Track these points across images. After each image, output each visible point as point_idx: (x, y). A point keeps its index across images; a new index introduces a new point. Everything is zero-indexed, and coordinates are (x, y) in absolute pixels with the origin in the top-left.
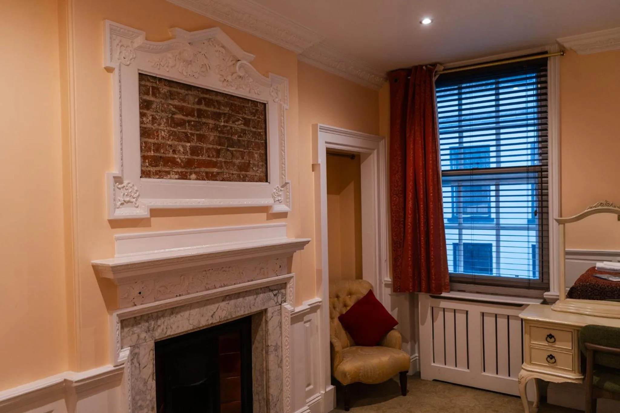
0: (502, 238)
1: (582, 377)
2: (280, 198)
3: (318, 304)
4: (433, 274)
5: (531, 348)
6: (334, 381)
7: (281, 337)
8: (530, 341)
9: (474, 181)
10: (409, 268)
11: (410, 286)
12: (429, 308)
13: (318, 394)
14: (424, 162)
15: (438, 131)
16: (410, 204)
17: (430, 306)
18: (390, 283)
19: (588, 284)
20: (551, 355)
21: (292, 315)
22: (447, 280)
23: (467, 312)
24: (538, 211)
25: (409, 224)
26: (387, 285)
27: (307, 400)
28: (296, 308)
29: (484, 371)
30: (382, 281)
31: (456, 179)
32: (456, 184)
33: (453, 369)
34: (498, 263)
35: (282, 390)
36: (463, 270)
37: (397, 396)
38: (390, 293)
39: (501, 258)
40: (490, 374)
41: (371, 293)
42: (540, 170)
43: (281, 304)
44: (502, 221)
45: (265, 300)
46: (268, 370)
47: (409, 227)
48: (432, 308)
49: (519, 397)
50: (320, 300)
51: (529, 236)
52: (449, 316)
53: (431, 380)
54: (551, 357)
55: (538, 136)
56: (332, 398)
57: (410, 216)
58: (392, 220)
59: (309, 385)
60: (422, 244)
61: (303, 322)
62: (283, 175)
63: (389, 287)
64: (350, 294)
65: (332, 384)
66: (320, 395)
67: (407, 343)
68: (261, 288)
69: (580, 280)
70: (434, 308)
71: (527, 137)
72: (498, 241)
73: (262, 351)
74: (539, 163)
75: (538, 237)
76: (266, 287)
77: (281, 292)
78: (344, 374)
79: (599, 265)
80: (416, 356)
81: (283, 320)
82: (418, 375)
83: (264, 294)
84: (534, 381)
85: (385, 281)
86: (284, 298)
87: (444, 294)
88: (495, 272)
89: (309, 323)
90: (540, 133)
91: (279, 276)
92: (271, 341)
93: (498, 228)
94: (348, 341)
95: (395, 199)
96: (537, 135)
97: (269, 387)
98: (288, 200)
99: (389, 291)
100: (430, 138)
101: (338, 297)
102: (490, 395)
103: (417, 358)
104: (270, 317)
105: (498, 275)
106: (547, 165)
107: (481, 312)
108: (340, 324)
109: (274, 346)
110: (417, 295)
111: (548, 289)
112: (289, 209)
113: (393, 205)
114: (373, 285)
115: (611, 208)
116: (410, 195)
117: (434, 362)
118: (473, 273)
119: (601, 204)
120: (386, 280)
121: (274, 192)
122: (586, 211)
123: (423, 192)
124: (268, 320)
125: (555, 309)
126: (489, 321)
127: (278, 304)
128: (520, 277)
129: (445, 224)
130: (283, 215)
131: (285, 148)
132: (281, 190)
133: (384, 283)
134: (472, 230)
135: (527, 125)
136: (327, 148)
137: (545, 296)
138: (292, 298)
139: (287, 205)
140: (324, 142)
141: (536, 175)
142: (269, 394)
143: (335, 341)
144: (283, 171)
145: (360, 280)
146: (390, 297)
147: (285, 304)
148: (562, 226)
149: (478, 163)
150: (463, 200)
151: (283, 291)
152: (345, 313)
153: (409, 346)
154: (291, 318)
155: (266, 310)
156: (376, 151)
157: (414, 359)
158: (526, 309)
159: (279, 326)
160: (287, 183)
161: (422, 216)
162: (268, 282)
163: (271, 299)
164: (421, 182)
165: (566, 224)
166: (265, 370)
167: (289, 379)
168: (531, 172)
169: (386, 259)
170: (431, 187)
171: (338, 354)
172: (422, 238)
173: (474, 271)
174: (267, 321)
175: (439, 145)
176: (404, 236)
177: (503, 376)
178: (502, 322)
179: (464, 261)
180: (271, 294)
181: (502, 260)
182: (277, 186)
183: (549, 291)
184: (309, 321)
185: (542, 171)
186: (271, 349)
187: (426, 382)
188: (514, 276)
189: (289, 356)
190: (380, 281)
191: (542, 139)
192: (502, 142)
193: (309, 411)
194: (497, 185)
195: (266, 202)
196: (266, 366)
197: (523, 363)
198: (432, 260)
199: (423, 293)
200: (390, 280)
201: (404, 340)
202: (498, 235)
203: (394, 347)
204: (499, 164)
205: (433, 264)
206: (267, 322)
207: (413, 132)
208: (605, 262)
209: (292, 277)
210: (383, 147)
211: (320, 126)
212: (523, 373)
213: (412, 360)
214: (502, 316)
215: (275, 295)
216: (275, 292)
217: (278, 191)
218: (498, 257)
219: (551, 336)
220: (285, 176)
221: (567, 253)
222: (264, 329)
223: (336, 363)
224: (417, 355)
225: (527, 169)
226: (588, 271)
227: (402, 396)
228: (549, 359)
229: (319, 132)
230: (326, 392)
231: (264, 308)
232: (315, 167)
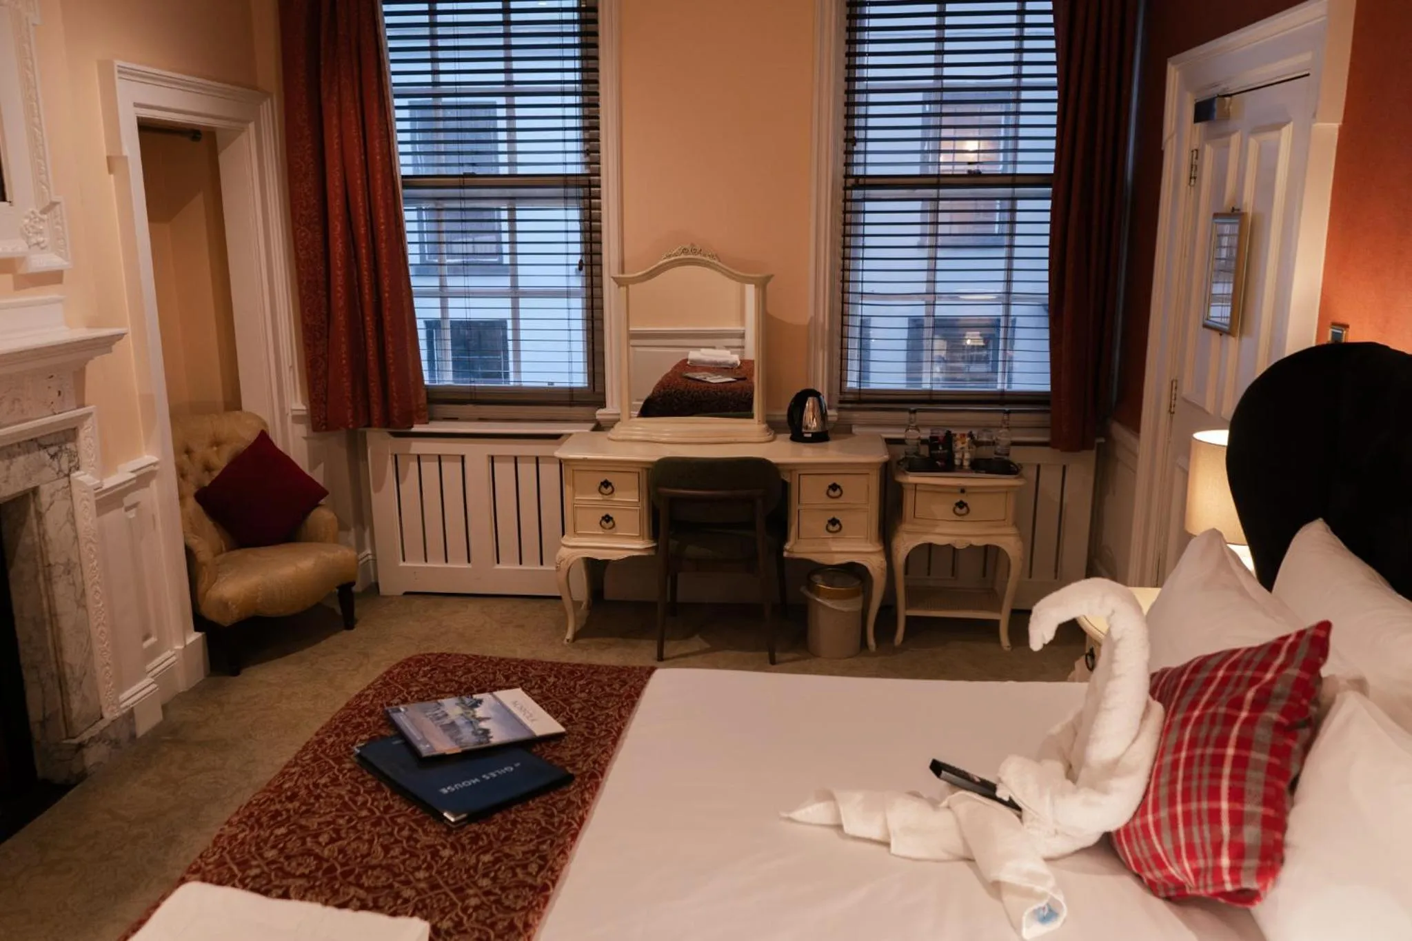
0: (522, 313)
1: (654, 545)
2: (41, 239)
3: (152, 468)
4: (394, 389)
5: (575, 509)
6: (200, 622)
7: (76, 545)
8: (574, 496)
9: (467, 201)
10: (345, 379)
11: (349, 416)
12: (390, 456)
13: (169, 653)
14: (363, 157)
15: (389, 90)
16: (338, 247)
17: (392, 454)
18: (305, 413)
19: (673, 391)
20: (607, 516)
21: (97, 495)
22: (423, 400)
23: (463, 457)
24: (584, 262)
25: (339, 288)
26: (297, 419)
27: (149, 667)
28: (105, 481)
29: (498, 562)
30: (286, 411)
31: (430, 196)
32: (431, 205)
33: (442, 568)
34: (517, 361)
35: (91, 653)
36: (451, 379)
37: (335, 632)
38: (305, 435)
39: (522, 353)
40: (508, 565)
41: (264, 438)
42: (587, 183)
43: (68, 475)
44: (522, 282)
45: (30, 469)
46: (56, 615)
47: (339, 295)
48: (396, 456)
49: (559, 598)
50: (155, 459)
51: (569, 309)
52: (430, 468)
53: (401, 593)
54: (607, 518)
55: (583, 117)
56: (199, 657)
57: (339, 273)
58: (300, 282)
59: (146, 637)
60: (369, 329)
61: (123, 509)
62: (43, 184)
63: (301, 423)
64: (217, 443)
65: (197, 629)
66: (174, 655)
67: (348, 529)
68: (19, 444)
69: (661, 385)
70: (398, 457)
71: (564, 117)
72: (516, 319)
73: (36, 577)
74: (586, 168)
75: (585, 311)
76: (32, 440)
77: (66, 449)
78: (224, 604)
79: (694, 355)
80: (367, 555)
81: (79, 509)
82: (373, 589)
83: (27, 455)
84: (582, 565)
85: (292, 410)
86: (73, 461)
87: (417, 428)
88: (512, 381)
89: (134, 510)
90: (587, 111)
91: (59, 413)
92: (55, 557)
93: (515, 293)
94: (222, 542)
95: (303, 234)
96: (581, 114)
97: (61, 650)
98: (61, 242)
99: (301, 430)
100: (375, 105)
101: (188, 452)
102: (508, 604)
103: (370, 557)
104: (47, 506)
105: (517, 384)
106: (599, 175)
107: (489, 456)
108: (200, 508)
109: (62, 564)
110: (364, 435)
111: (602, 404)
112: (66, 263)
113: (300, 247)
114: (266, 418)
115: (699, 257)
116: (337, 227)
117: (404, 560)
118: (471, 382)
119: (685, 251)
120: (294, 408)
121: (25, 226)
122: (661, 262)
123: (366, 220)
124: (43, 510)
125: (613, 437)
126: (504, 471)
127: (61, 475)
128: (556, 385)
129: (413, 288)
130: (54, 277)
131: (40, 120)
132: (42, 220)
133: (290, 415)
134: (467, 299)
135: (563, 94)
136: (138, 118)
137: (598, 417)
138: (93, 460)
139: (60, 255)
140: (131, 105)
141: (581, 192)
142: (63, 663)
143: (194, 541)
144: (41, 174)
145: (237, 413)
146: (304, 443)
147: (78, 473)
148: (623, 289)
149: (474, 165)
150: (447, 238)
151: (69, 446)
152: (211, 484)
153: (351, 537)
154: (97, 502)
155: (35, 491)
156: (252, 126)
157: (364, 560)
158: (566, 442)
159: (68, 521)
160: (54, 204)
161: (366, 273)
162: (35, 428)
163: (44, 465)
164: (359, 199)
165: (631, 286)
166: (47, 616)
167: (104, 629)
168: (572, 187)
169: (290, 364)
170: (381, 210)
171: (204, 568)
172: (368, 318)
173: (472, 379)
174: (40, 513)
175: (393, 120)
176: (328, 315)
177: (531, 565)
178: (527, 470)
179: (454, 361)
180: (44, 455)
181: (524, 356)
182: (31, 210)
183: (605, 407)
184: (135, 506)
185: (590, 186)
186: (58, 571)
187: (390, 599)
188: (546, 385)
189: (99, 581)
190: (282, 410)
191: (590, 123)
192: (519, 124)
193: (154, 686)
194: (512, 210)
195: (9, 250)
196: (50, 606)
197: (563, 534)
198: (391, 361)
199: (376, 429)
200: (304, 408)
201: (343, 527)
202: (515, 308)
203: (322, 541)
204: (513, 168)
205: (392, 369)
206: (40, 516)
207: (336, 89)
208: (703, 350)
209: (89, 415)
210: (269, 115)
211: (119, 66)
212: (564, 552)
213: (361, 562)
214: (527, 458)
215: (52, 457)
216: (53, 450)
217: (35, 222)
218: (517, 351)
219: (606, 484)
220: (48, 188)
221: (634, 336)
222: (35, 530)
223: (202, 587)
224: (369, 551)
225: (565, 180)
226: (675, 367)
227: (345, 632)
228: (604, 523)
229: (117, 81)
230: (185, 646)
231: (30, 485)
232: (114, 163)
